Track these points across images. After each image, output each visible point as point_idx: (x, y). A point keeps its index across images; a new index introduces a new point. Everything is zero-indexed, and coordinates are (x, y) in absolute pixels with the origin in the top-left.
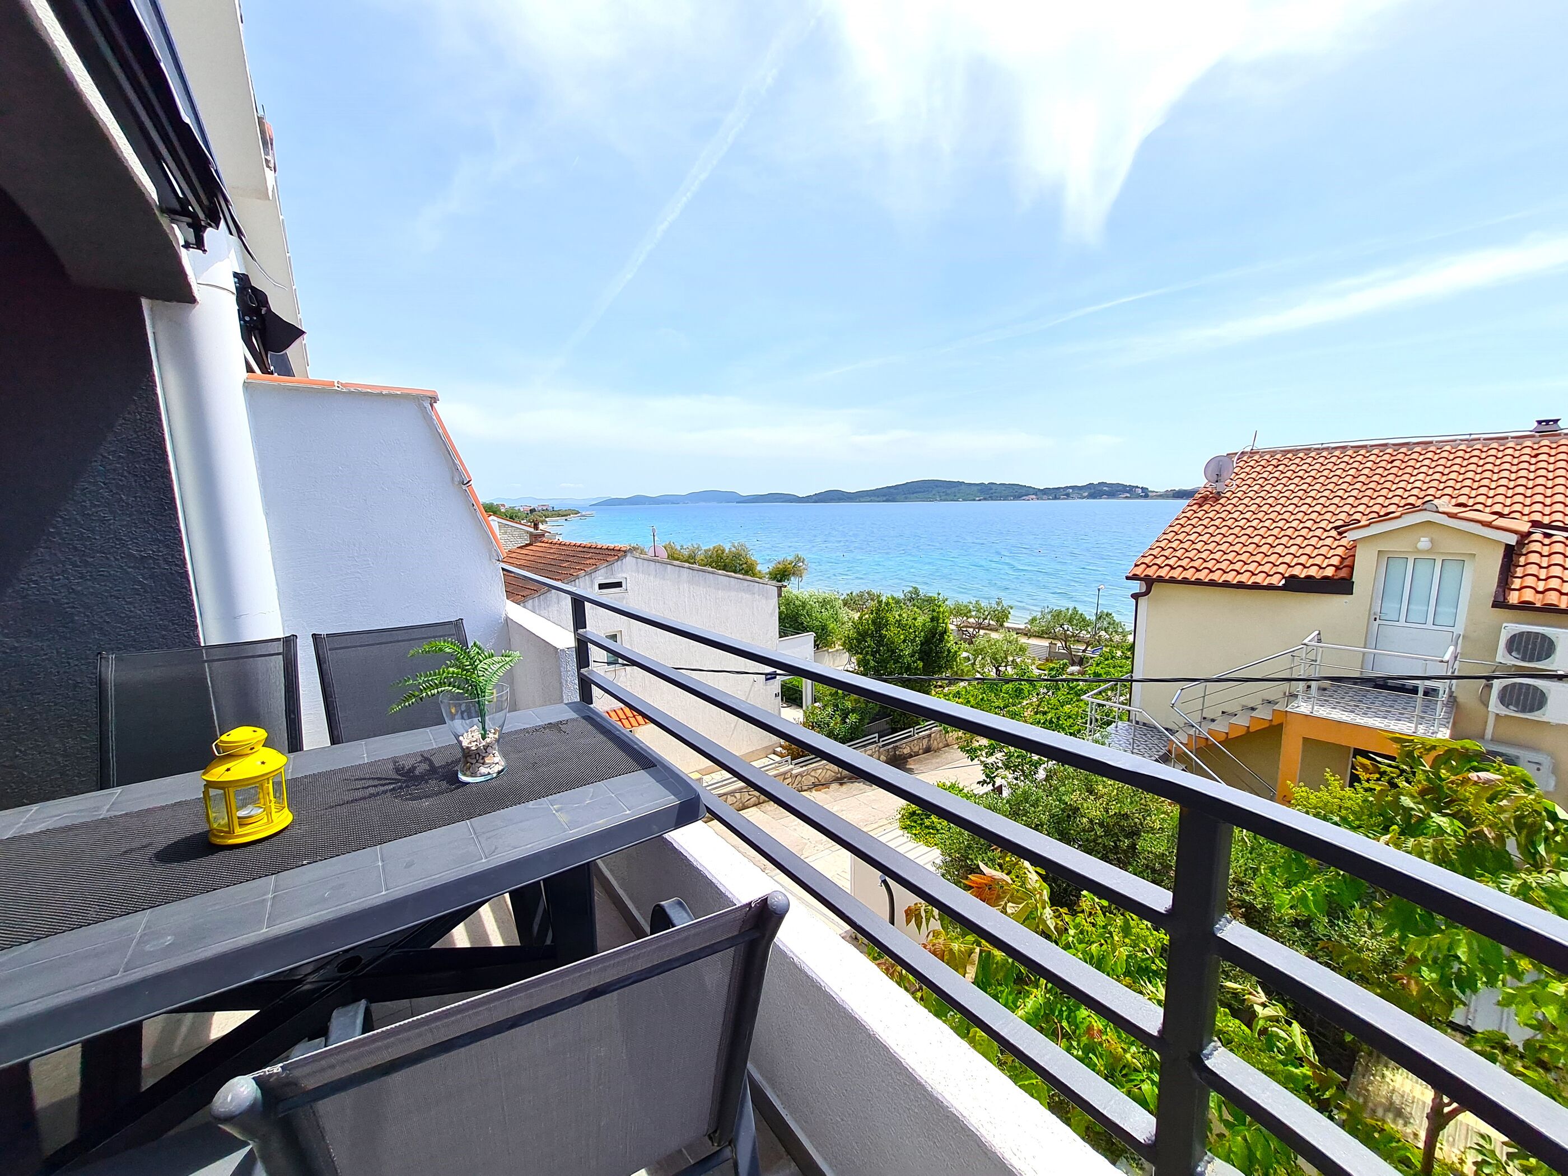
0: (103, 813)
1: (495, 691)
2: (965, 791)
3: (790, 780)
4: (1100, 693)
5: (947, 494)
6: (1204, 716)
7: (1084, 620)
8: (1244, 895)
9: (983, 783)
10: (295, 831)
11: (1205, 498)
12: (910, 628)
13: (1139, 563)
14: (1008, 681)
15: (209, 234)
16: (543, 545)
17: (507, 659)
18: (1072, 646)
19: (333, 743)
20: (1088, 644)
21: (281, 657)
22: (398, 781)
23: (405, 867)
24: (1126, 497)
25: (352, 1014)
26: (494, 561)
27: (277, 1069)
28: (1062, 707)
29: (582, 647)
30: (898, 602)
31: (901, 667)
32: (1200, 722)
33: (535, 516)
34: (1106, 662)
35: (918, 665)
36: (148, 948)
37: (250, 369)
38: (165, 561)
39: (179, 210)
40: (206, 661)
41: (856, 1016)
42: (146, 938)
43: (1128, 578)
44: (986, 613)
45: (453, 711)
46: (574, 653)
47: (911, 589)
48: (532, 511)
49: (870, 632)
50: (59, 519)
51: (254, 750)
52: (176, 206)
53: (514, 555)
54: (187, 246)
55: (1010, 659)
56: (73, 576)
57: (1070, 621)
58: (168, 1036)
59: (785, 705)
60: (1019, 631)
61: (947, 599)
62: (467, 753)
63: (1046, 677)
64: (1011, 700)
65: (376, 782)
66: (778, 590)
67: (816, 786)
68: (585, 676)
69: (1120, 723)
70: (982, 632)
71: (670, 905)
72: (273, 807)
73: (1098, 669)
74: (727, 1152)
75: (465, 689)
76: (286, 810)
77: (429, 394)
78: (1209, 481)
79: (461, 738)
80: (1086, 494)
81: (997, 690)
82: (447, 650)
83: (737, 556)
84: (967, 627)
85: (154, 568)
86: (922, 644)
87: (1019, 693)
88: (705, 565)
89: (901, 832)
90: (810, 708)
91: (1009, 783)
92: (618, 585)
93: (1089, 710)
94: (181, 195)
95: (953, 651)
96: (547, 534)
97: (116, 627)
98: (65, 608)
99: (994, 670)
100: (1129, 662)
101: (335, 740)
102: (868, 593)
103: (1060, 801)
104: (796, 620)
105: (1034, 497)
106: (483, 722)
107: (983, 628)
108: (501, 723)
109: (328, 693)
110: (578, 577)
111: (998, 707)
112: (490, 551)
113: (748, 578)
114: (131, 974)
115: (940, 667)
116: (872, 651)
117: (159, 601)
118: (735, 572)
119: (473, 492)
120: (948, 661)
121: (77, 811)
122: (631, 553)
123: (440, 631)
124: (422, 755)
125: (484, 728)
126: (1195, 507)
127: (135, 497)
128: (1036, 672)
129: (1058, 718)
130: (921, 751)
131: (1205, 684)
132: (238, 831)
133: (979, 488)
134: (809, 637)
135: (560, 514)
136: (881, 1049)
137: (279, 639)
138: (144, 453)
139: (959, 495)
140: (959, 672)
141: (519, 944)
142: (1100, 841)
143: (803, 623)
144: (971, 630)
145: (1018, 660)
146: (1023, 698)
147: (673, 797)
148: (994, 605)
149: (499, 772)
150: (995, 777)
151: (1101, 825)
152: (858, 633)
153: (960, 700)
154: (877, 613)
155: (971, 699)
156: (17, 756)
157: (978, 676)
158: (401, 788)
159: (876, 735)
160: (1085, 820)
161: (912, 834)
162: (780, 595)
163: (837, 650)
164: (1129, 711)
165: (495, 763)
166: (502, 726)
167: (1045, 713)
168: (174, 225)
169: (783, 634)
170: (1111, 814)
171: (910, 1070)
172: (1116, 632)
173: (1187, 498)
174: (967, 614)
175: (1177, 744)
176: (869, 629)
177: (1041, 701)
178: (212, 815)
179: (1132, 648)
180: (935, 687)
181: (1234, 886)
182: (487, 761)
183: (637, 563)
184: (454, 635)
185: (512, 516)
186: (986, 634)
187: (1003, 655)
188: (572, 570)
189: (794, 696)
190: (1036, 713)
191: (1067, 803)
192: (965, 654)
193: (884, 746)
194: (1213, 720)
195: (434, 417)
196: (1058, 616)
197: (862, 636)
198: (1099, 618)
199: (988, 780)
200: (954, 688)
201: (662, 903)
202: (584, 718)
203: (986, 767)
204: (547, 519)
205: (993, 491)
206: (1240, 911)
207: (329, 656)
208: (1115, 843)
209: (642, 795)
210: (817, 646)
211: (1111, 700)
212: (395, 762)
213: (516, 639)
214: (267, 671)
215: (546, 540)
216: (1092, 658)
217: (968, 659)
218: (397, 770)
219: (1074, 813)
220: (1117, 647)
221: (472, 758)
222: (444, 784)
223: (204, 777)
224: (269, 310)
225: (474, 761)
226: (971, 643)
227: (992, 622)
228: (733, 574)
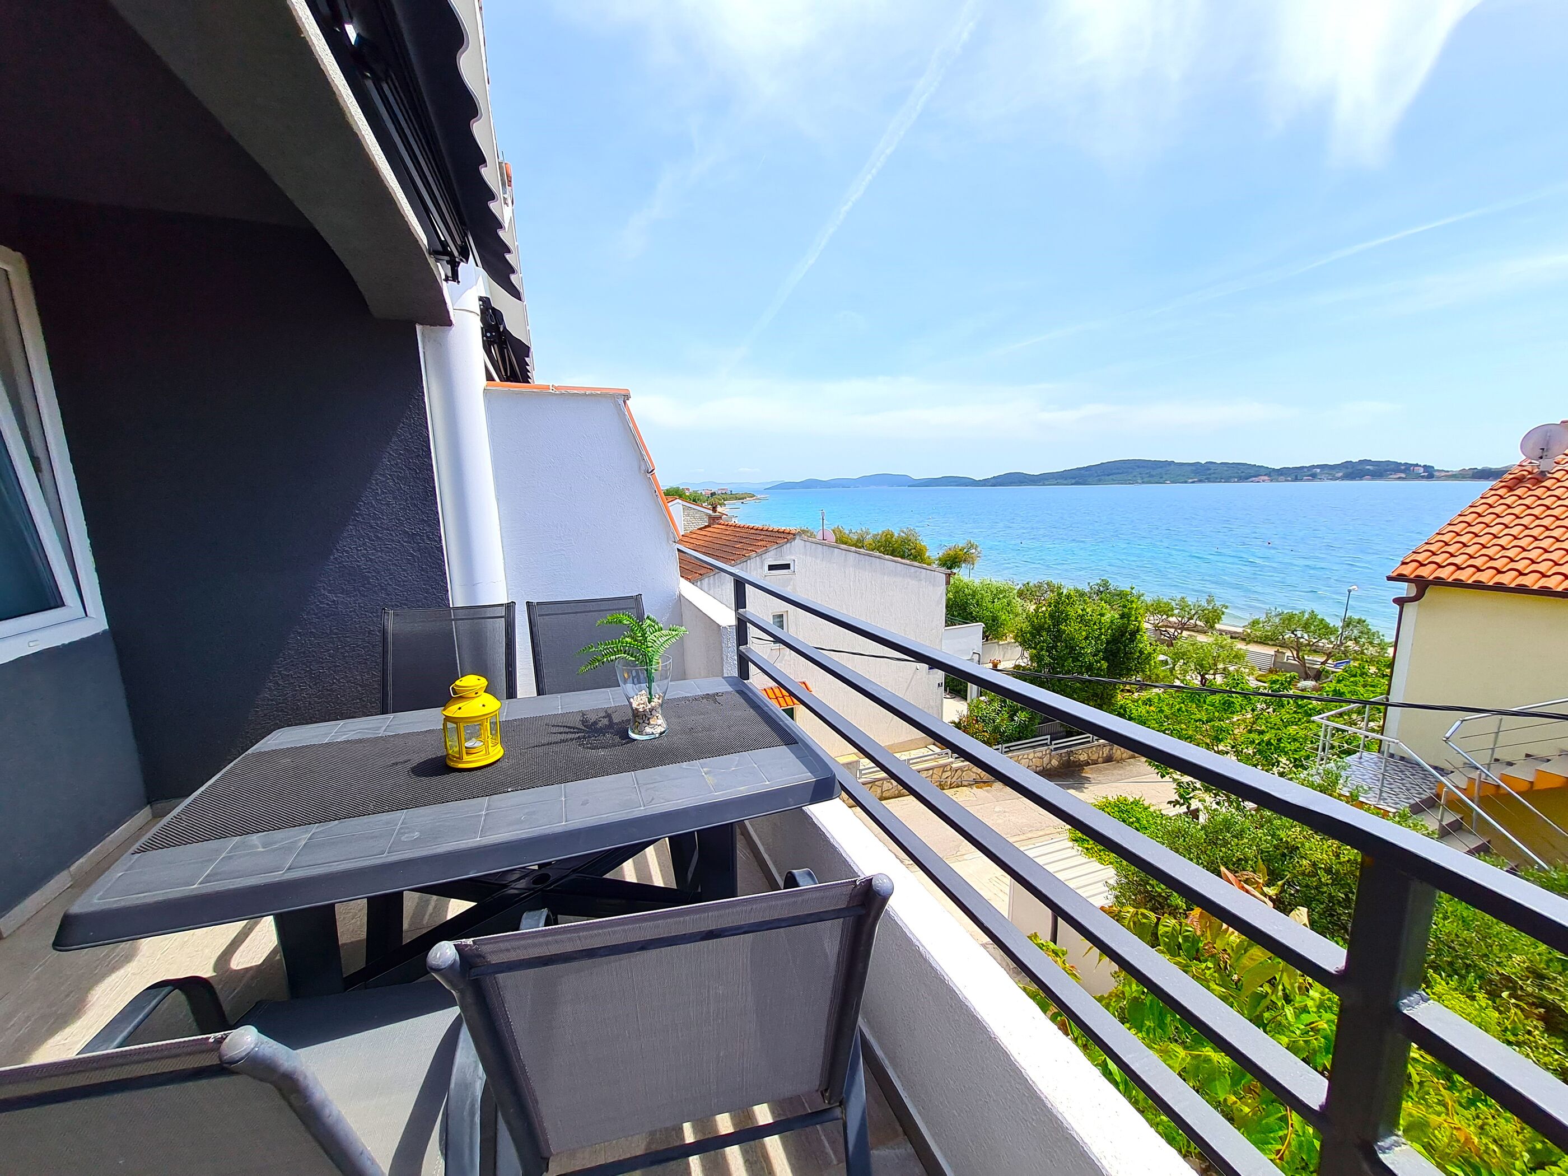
0: (381, 733)
1: (660, 661)
2: (1152, 809)
3: (949, 773)
4: (1341, 715)
5: (1151, 476)
6: (1496, 756)
7: (1326, 626)
8: (1544, 993)
9: (1175, 803)
10: (504, 764)
11: (1519, 480)
12: (1095, 624)
13: (1408, 561)
14: (1214, 692)
15: (462, 267)
16: (720, 527)
17: (673, 633)
18: (1306, 657)
19: (539, 694)
20: (1329, 656)
21: (503, 619)
22: (583, 731)
23: (582, 804)
24: (1400, 478)
25: (537, 918)
26: (671, 542)
27: (469, 941)
28: (1286, 727)
29: (742, 625)
30: (1082, 595)
31: (1081, 666)
32: (1489, 764)
33: (714, 500)
34: (1352, 679)
35: (1101, 665)
36: (403, 838)
37: (489, 378)
38: (428, 536)
39: (441, 251)
40: (453, 620)
41: (978, 1016)
42: (402, 831)
43: (1389, 578)
44: (1193, 612)
45: (626, 675)
46: (735, 631)
47: (1099, 582)
48: (713, 494)
49: (1046, 626)
50: (362, 503)
51: (478, 695)
52: (440, 249)
53: (694, 536)
54: (447, 279)
55: (1221, 666)
56: (369, 547)
57: (1306, 627)
58: (420, 910)
59: (948, 696)
60: (1234, 636)
61: (1143, 595)
62: (636, 713)
63: (1266, 691)
64: (1217, 714)
65: (568, 730)
66: (947, 577)
67: (977, 782)
68: (743, 653)
69: (1365, 754)
70: (1185, 633)
71: (800, 875)
72: (490, 742)
73: (1340, 687)
74: (838, 1112)
75: (637, 658)
76: (499, 746)
77: (623, 393)
78: (1528, 457)
79: (632, 700)
80: (1340, 474)
81: (1199, 701)
82: (625, 622)
83: (905, 541)
84: (1166, 626)
85: (421, 543)
86: (1108, 643)
87: (1228, 707)
88: (873, 550)
89: (1071, 844)
90: (975, 701)
91: (1206, 808)
92: (787, 567)
93: (1321, 734)
94: (443, 239)
95: (1146, 652)
96: (724, 516)
97: (395, 589)
98: (364, 573)
99: (1199, 678)
100: (1385, 681)
101: (540, 692)
102: (1048, 584)
103: (1273, 836)
104: (965, 609)
105: (1266, 478)
106: (650, 688)
107: (1187, 629)
108: (664, 691)
109: (536, 652)
110: (749, 558)
111: (1200, 720)
112: (668, 534)
113: (916, 564)
114: (392, 856)
115: (1129, 670)
116: (1048, 647)
117: (423, 570)
118: (903, 557)
119: (655, 479)
120: (1139, 663)
121: (366, 729)
122: (800, 536)
123: (622, 604)
124: (606, 712)
125: (650, 693)
126: (1501, 492)
127: (409, 486)
128: (1253, 683)
129: (1279, 740)
130: (1100, 760)
131: (1500, 717)
132: (466, 758)
133: (1194, 468)
134: (978, 628)
135: (740, 498)
136: (1001, 1054)
137: (502, 605)
138: (415, 450)
139: (1165, 477)
140: (1154, 677)
141: (676, 888)
142: (1325, 889)
143: (972, 613)
144: (1173, 630)
145: (1231, 669)
146: (1233, 713)
147: (810, 774)
148: (1204, 603)
149: (661, 733)
150: (1190, 798)
151: (1328, 871)
152: (1033, 626)
153: (1152, 708)
154: (1055, 606)
155: (1165, 708)
156: (334, 683)
157: (1177, 683)
158: (584, 737)
159: (1049, 737)
160: (1305, 862)
161: (1084, 848)
162: (948, 583)
163: (1009, 643)
164: (1381, 741)
165: (658, 725)
166: (665, 693)
167: (1261, 733)
168: (438, 264)
169: (950, 622)
170: (1342, 860)
171: (1031, 1082)
172: (1371, 643)
173: (1495, 479)
174: (1168, 612)
175: (1448, 788)
176: (1045, 622)
177: (1258, 718)
178: (449, 743)
179: (1391, 665)
180: (1122, 691)
181: (1528, 978)
182: (652, 723)
183: (805, 546)
184: (634, 608)
185: (695, 500)
186: (1191, 636)
187: (1211, 661)
188: (745, 551)
189: (958, 688)
190: (1250, 732)
191: (1282, 839)
192: (1162, 657)
193: (1056, 749)
194: (1510, 764)
195: (626, 413)
196: (1289, 620)
197: (1037, 630)
198: (1348, 623)
199: (1182, 801)
200: (1145, 694)
201: (794, 871)
202: (738, 692)
203: (1180, 786)
204: (725, 502)
205: (1212, 471)
206: (1536, 1011)
207: (539, 620)
208: (1346, 895)
209: (782, 768)
210: (986, 637)
211: (1356, 724)
212: (584, 715)
213: (687, 615)
214: (494, 630)
215: (723, 523)
216: (1333, 672)
217: (1166, 663)
218: (584, 722)
219: (1291, 852)
220: (1371, 661)
221: (640, 718)
222: (617, 739)
223: (444, 712)
224: (505, 327)
225: (641, 721)
226: (1171, 645)
227: (1198, 623)
228: (899, 559)
